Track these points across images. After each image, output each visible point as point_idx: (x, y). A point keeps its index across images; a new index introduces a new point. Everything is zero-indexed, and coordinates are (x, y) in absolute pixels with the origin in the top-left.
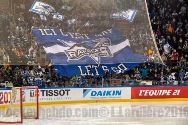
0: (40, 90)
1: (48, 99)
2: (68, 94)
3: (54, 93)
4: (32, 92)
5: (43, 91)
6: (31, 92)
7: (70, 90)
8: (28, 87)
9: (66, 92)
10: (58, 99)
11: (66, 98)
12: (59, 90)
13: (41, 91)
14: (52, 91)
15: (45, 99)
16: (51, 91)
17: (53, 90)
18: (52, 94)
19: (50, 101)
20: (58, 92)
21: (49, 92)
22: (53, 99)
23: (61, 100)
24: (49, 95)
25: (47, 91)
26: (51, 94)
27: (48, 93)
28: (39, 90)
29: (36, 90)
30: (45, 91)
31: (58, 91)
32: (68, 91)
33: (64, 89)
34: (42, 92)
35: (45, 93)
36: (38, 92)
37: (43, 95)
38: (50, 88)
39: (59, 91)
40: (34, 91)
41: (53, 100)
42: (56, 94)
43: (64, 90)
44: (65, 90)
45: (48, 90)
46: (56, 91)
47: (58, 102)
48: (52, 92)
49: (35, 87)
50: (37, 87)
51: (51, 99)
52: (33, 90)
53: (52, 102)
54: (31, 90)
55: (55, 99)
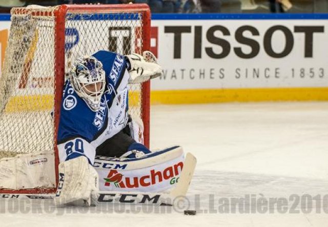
0: (159, 24)
1: (202, 74)
2: (309, 52)
3: (234, 43)
4: (120, 35)
5: (178, 32)
6: (113, 33)
7: (321, 29)
8: (99, 5)
9: (299, 39)
10: (256, 73)
11: (298, 73)
12: (263, 25)
13: (168, 29)
14: (226, 32)
15: (187, 73)
16: (218, 34)
18: (226, 46)
19: (216, 84)
20: (260, 39)
21: (211, 38)
22: (230, 73)
23: (273, 83)
24: (209, 52)
25: (198, 29)
26: (218, 49)
27: (205, 43)
28: (154, 23)
29: (138, 23)
30: (187, 29)
31: (255, 32)
32: (309, 32)
33: (290, 24)
34: (171, 36)
35: (188, 40)
36: (148, 33)
37: (177, 54)
38: (214, 18)
39: (262, 33)
41: (230, 82)
42: (247, 49)
43: (292, 30)
44: (298, 29)
45: (206, 24)
46: (247, 34)
47: (257, 91)
48: (226, 38)
49: (134, 8)
50: (146, 7)
51: (217, 74)
52: (124, 23)
53: (223, 90)
54: (114, 23)
55: (243, 73)
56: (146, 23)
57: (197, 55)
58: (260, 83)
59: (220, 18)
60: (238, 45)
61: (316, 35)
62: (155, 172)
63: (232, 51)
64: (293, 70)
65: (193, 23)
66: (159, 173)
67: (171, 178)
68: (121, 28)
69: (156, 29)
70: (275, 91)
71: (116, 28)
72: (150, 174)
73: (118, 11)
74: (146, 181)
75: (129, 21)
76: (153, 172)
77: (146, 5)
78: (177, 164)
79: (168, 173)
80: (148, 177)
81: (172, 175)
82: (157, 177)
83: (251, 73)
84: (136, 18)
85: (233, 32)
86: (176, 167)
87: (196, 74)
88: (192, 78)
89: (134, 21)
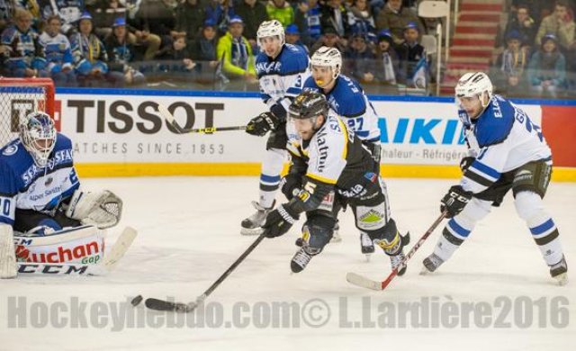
0: (64, 98)
1: (105, 148)
3: (136, 118)
5: (81, 106)
6: (16, 106)
7: (221, 107)
9: (200, 116)
10: (158, 148)
11: (198, 148)
13: (71, 103)
14: (129, 107)
15: (89, 147)
16: (121, 109)
17: (136, 101)
18: (129, 121)
19: (118, 158)
21: (114, 113)
22: (133, 148)
23: (174, 158)
24: (112, 126)
25: (102, 104)
26: (121, 124)
27: (108, 118)
28: (57, 97)
29: (42, 97)
30: (90, 104)
33: (192, 101)
34: (74, 110)
36: (52, 106)
37: (81, 128)
38: (117, 93)
40: (31, 102)
41: (133, 157)
42: (149, 125)
43: (193, 107)
44: (199, 106)
45: (109, 100)
46: (150, 110)
47: (158, 165)
48: (129, 113)
49: (38, 82)
50: (49, 81)
51: (119, 148)
52: (28, 96)
53: (125, 164)
54: (17, 96)
55: (145, 148)
56: (50, 97)
57: (100, 129)
58: (162, 158)
59: (123, 93)
60: (141, 120)
61: (216, 112)
62: (64, 249)
63: (135, 127)
64: (194, 146)
65: (96, 98)
66: (68, 251)
67: (82, 258)
68: (24, 102)
69: (59, 103)
70: (176, 165)
71: (19, 101)
72: (57, 251)
73: (21, 85)
74: (54, 258)
75: (33, 95)
76: (60, 249)
77: (50, 79)
78: (89, 243)
79: (79, 252)
80: (55, 254)
81: (83, 254)
82: (66, 255)
83: (153, 148)
84: (40, 92)
85: (135, 107)
86: (88, 246)
87: (99, 148)
88: (95, 152)
89: (38, 95)
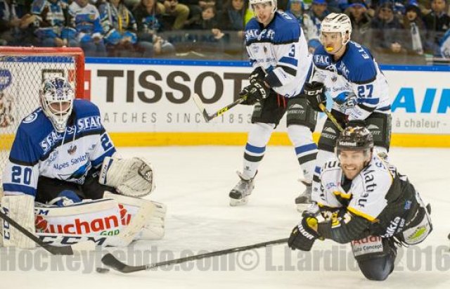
0: (93, 68)
1: (134, 118)
3: (166, 88)
5: (111, 76)
6: (47, 76)
8: (32, 48)
9: (229, 85)
10: (187, 118)
11: (226, 118)
13: (101, 73)
14: (158, 77)
15: (119, 116)
16: (150, 79)
17: (164, 70)
18: (158, 91)
19: (148, 127)
21: (143, 82)
22: (163, 118)
23: (203, 128)
24: (141, 95)
25: (131, 74)
26: (150, 94)
27: (138, 88)
28: (87, 67)
29: (72, 66)
30: (120, 73)
31: (186, 78)
32: (238, 79)
33: (220, 71)
34: (104, 79)
37: (110, 98)
38: (147, 63)
39: (193, 79)
40: (61, 71)
41: (162, 126)
42: (178, 95)
43: (222, 76)
44: (227, 76)
45: (139, 69)
47: (187, 135)
48: (158, 83)
49: (68, 51)
50: (79, 51)
51: (149, 118)
52: (58, 66)
53: (155, 134)
54: (48, 66)
55: (174, 117)
56: (80, 66)
57: (130, 98)
59: (152, 63)
60: (170, 90)
61: (244, 82)
62: (81, 222)
63: (164, 96)
65: (125, 68)
66: (86, 224)
67: (100, 231)
68: (55, 71)
69: (89, 72)
71: (49, 71)
72: (74, 223)
73: (52, 55)
74: (71, 230)
75: (63, 64)
76: (77, 221)
77: (79, 48)
78: (108, 217)
79: (97, 225)
80: (72, 226)
81: (101, 227)
82: (83, 228)
83: (182, 116)
84: (70, 61)
85: (164, 78)
86: (107, 220)
87: (128, 117)
88: (125, 122)
89: (68, 64)
